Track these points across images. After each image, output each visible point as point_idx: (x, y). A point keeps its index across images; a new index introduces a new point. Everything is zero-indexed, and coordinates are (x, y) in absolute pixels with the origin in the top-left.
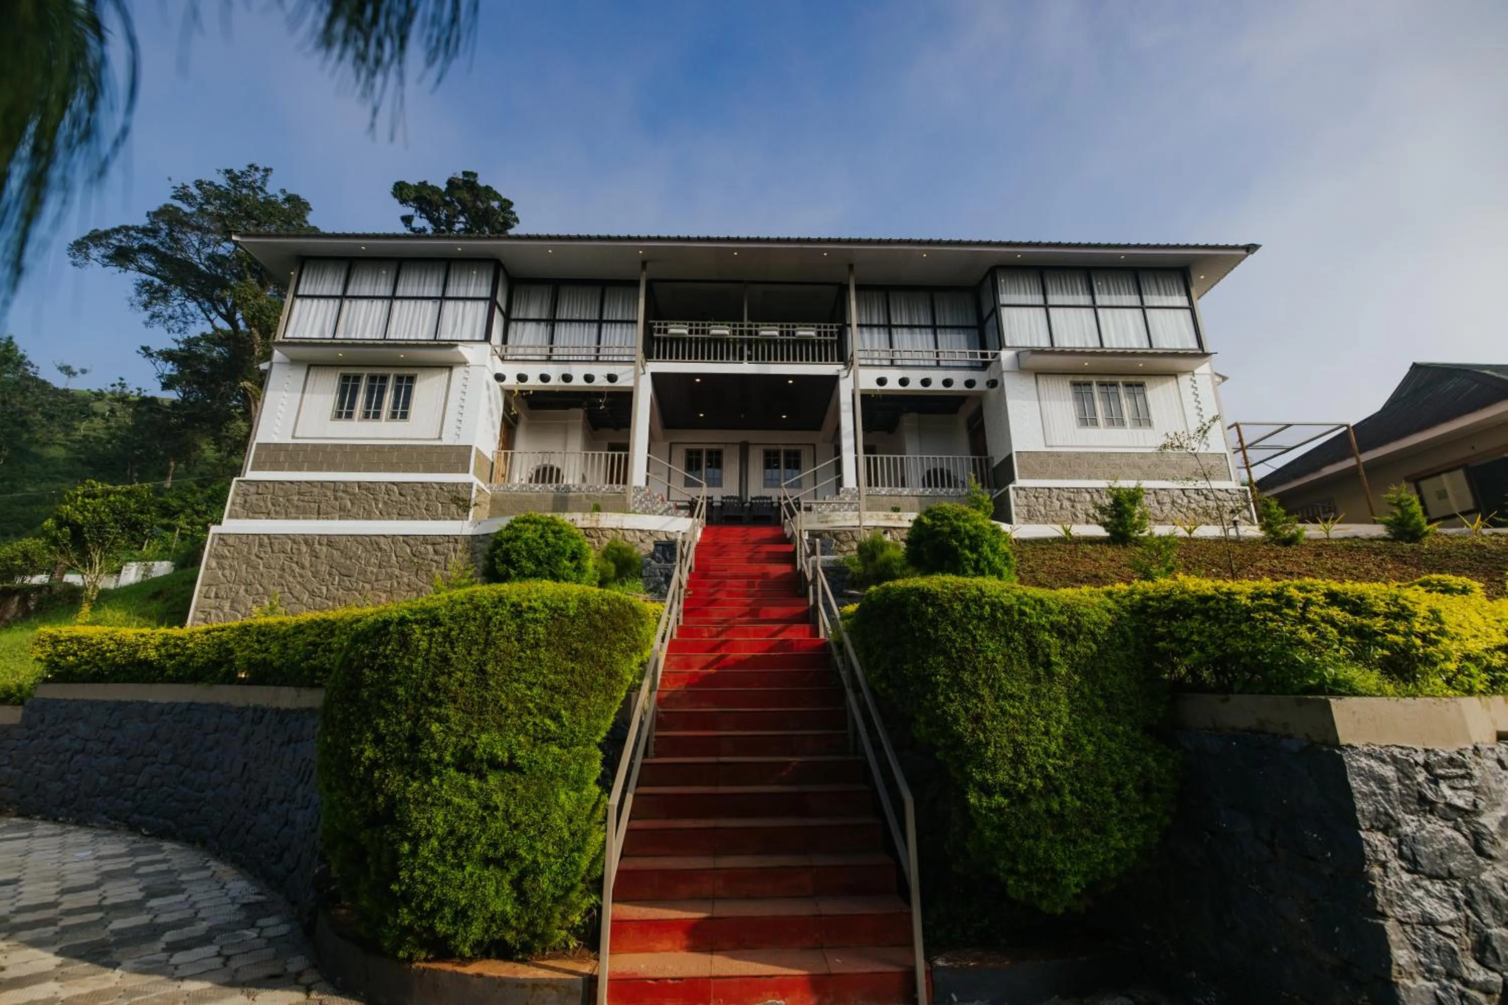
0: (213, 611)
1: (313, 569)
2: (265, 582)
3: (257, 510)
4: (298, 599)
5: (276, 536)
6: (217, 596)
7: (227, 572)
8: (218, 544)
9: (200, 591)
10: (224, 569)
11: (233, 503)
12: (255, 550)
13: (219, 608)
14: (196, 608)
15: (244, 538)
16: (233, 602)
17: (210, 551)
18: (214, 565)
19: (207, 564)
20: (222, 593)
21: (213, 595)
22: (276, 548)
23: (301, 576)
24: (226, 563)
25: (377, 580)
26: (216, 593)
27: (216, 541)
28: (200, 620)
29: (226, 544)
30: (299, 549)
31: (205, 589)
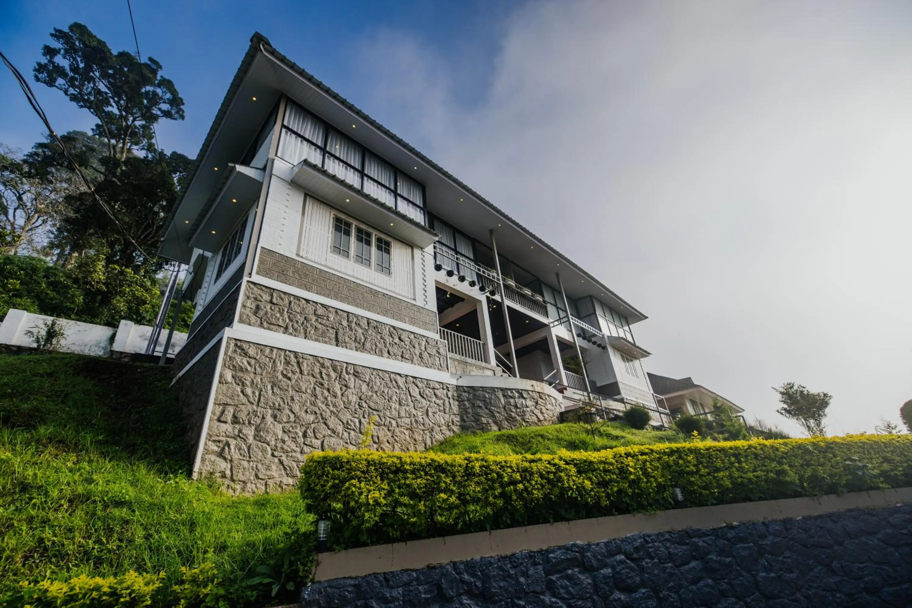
0: (233, 442)
1: (345, 399)
2: (296, 408)
3: (274, 321)
4: (334, 432)
5: (304, 356)
6: (235, 420)
7: (249, 391)
8: (235, 351)
9: (213, 413)
10: (243, 384)
11: (244, 306)
12: (280, 367)
13: (240, 436)
14: (209, 436)
15: (268, 351)
16: (258, 429)
17: (224, 360)
18: (229, 378)
19: (221, 376)
20: (243, 416)
21: (229, 417)
22: (305, 368)
23: (335, 406)
24: (248, 379)
25: (400, 417)
26: (235, 417)
27: (232, 346)
28: (213, 452)
29: (246, 354)
30: (328, 375)
31: (219, 409)
